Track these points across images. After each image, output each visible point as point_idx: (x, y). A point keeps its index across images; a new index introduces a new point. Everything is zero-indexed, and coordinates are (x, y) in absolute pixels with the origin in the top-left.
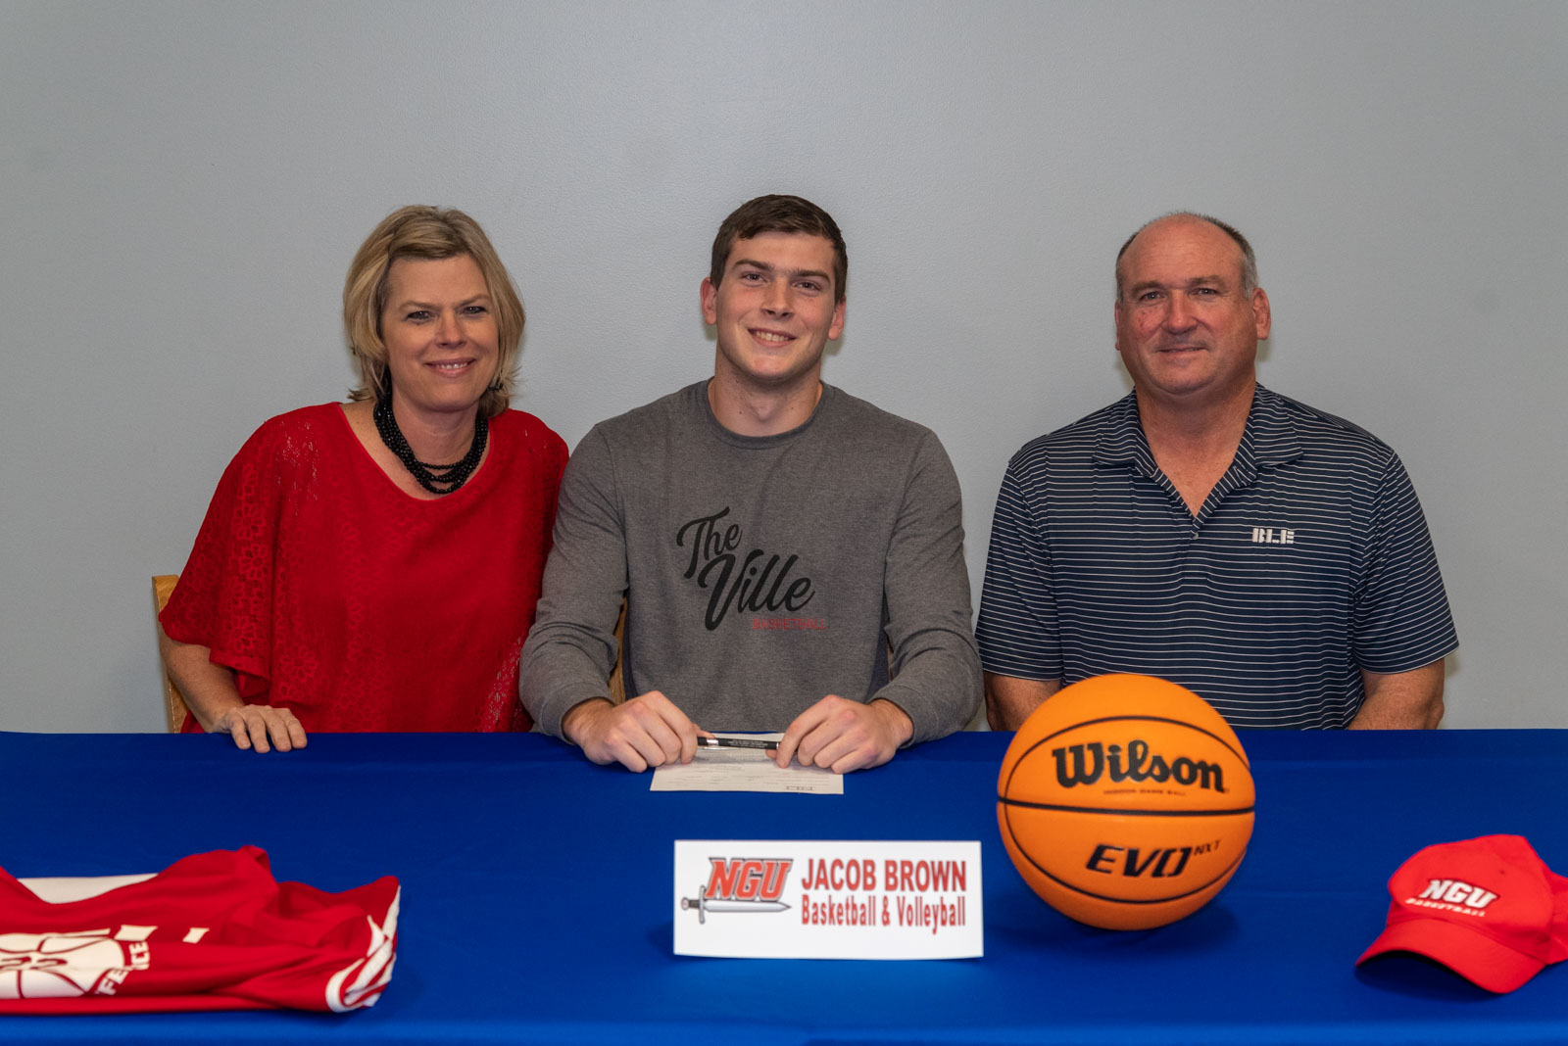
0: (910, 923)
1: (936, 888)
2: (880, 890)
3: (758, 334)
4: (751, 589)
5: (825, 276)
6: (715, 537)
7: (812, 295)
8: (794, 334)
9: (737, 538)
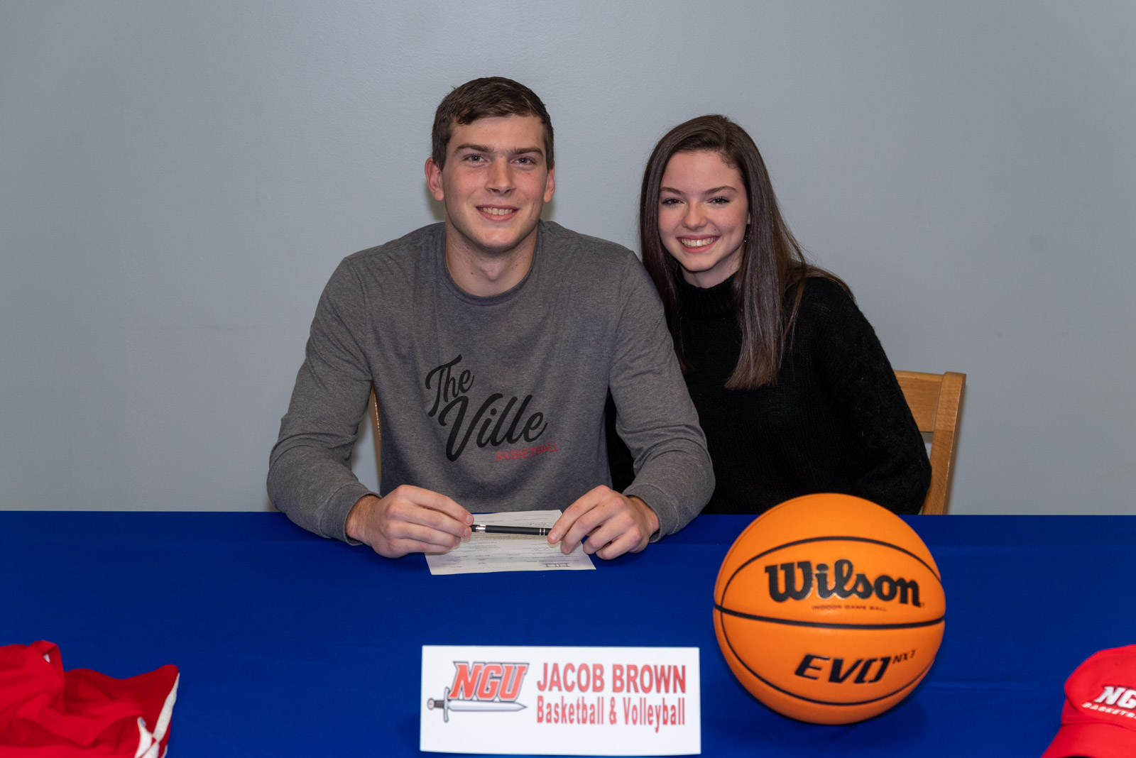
0: (635, 722)
1: (658, 691)
2: (608, 692)
3: (485, 210)
4: (491, 428)
5: (538, 151)
6: (452, 381)
7: (529, 170)
8: (517, 206)
9: (470, 382)
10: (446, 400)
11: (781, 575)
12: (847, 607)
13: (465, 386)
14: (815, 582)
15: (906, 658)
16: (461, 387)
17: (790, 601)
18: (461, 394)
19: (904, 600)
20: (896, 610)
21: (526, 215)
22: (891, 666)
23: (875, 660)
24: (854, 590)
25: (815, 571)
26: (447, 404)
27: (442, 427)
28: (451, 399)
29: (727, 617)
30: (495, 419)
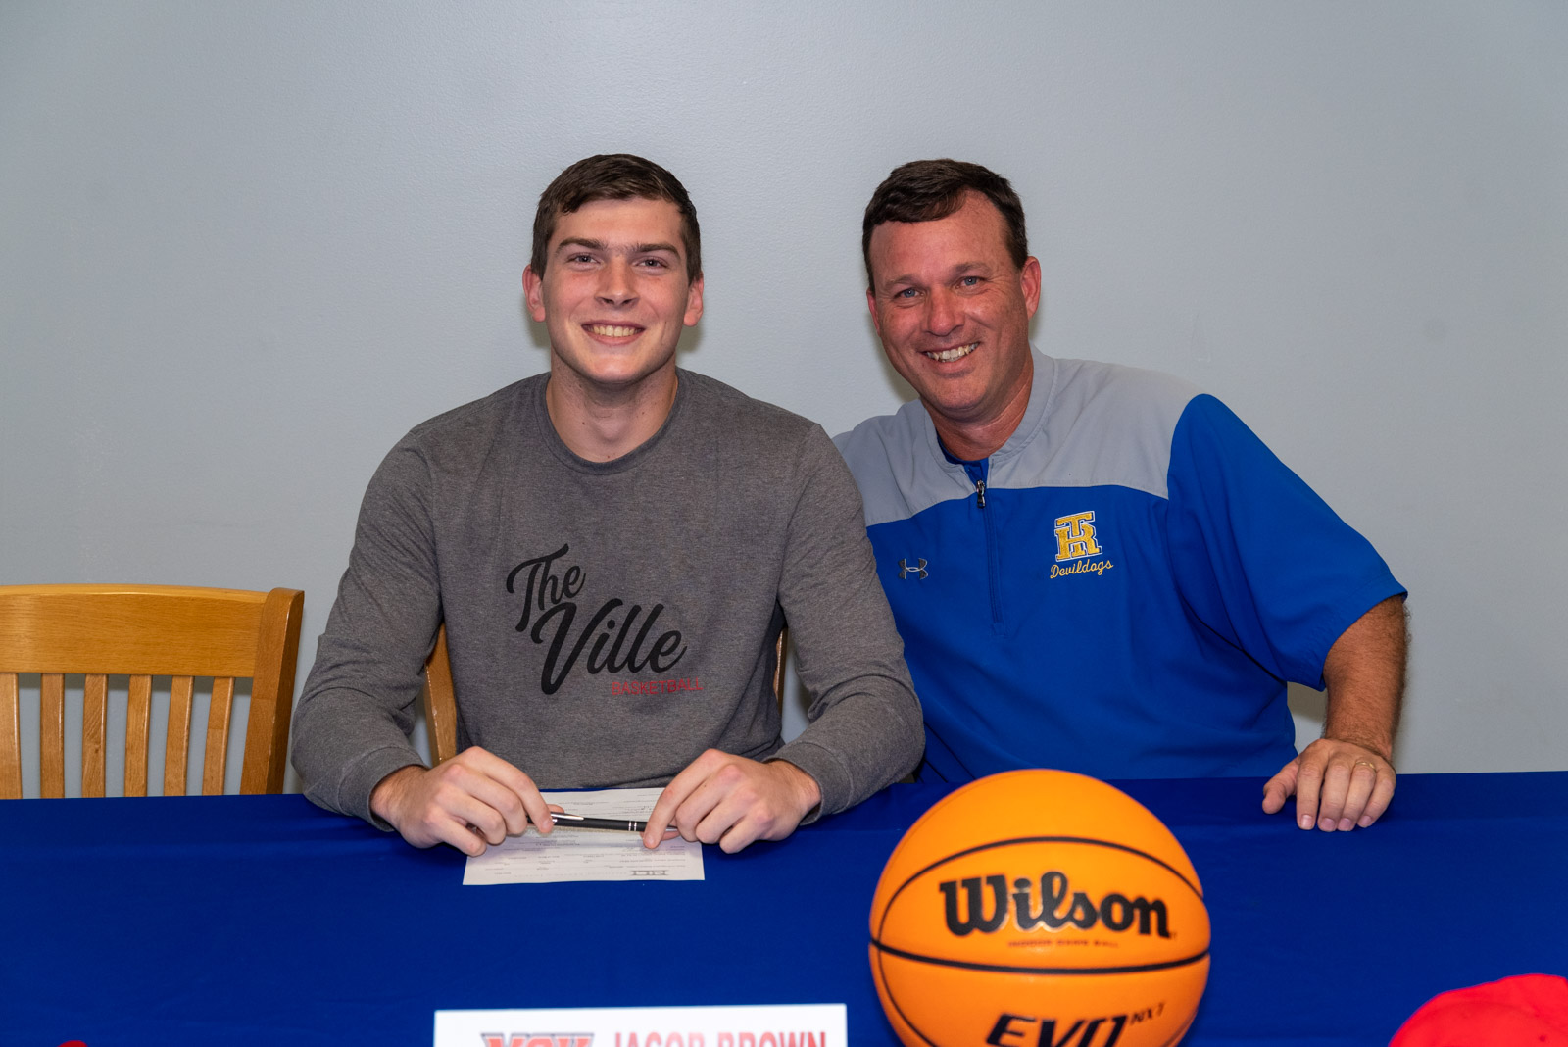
3: (596, 329)
4: (608, 646)
5: (672, 249)
6: (551, 581)
7: (659, 275)
8: (641, 324)
9: (579, 583)
10: (542, 607)
11: (963, 895)
12: (1060, 942)
13: (573, 589)
14: (1012, 906)
15: (1150, 1014)
16: (565, 589)
17: (976, 935)
18: (565, 600)
19: (1145, 930)
20: (1133, 945)
21: (655, 338)
22: (1128, 1029)
23: (1103, 1020)
24: (1070, 917)
25: (1012, 890)
26: (543, 613)
27: (537, 645)
28: (549, 605)
29: (887, 958)
30: (614, 634)
